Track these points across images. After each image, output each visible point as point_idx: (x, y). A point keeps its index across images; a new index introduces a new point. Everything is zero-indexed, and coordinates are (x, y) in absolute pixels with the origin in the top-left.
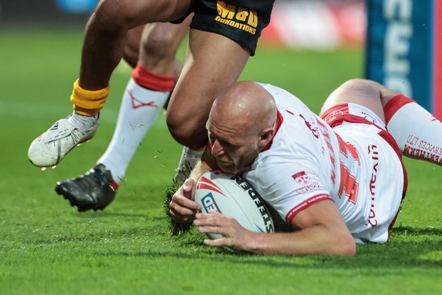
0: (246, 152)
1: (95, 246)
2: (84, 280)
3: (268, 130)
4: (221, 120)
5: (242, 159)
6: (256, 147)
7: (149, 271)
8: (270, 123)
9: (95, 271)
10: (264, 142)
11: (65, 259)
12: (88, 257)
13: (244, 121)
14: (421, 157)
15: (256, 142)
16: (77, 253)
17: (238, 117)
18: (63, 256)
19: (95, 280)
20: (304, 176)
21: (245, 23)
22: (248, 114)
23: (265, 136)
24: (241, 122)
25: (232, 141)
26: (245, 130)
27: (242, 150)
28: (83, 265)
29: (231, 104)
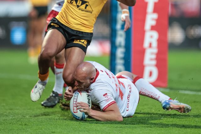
0: (86, 84)
1: (24, 119)
2: (20, 130)
3: (93, 77)
4: (77, 75)
5: (85, 86)
6: (89, 82)
7: (41, 127)
8: (93, 75)
9: (24, 127)
10: (92, 81)
11: (14, 123)
12: (22, 122)
13: (84, 75)
14: (145, 95)
15: (89, 81)
16: (18, 121)
17: (82, 74)
18: (13, 122)
19: (24, 130)
20: (107, 95)
21: (83, 43)
22: (85, 73)
23: (92, 79)
24: (83, 75)
25: (81, 81)
26: (85, 78)
27: (84, 84)
28: (20, 125)
29: (80, 69)
